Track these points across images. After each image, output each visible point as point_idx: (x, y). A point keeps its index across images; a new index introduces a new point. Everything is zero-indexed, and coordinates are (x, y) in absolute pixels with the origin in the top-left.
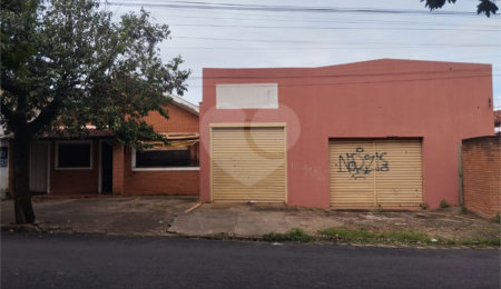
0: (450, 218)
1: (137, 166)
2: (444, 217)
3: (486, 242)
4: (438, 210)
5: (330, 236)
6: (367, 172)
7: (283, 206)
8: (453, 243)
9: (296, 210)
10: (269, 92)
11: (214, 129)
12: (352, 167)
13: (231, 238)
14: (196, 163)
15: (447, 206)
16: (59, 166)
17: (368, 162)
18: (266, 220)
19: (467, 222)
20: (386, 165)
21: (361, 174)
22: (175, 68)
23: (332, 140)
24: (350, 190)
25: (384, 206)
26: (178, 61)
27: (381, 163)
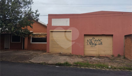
0: (119, 60)
1: (32, 42)
2: (117, 59)
3: (127, 69)
4: (117, 57)
5: (76, 65)
6: (96, 45)
7: (70, 54)
8: (115, 68)
9: (72, 56)
10: (67, 21)
11: (51, 31)
12: (91, 43)
13: (46, 64)
14: (46, 41)
15: (120, 56)
16: (12, 41)
17: (96, 42)
18: (61, 59)
19: (124, 61)
20: (101, 43)
21: (94, 45)
22: (36, 13)
23: (85, 35)
24: (90, 50)
25: (101, 55)
26: (37, 11)
27: (100, 42)
